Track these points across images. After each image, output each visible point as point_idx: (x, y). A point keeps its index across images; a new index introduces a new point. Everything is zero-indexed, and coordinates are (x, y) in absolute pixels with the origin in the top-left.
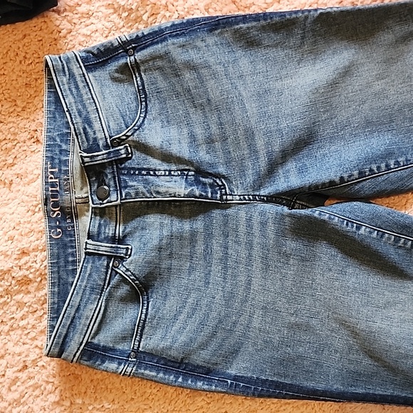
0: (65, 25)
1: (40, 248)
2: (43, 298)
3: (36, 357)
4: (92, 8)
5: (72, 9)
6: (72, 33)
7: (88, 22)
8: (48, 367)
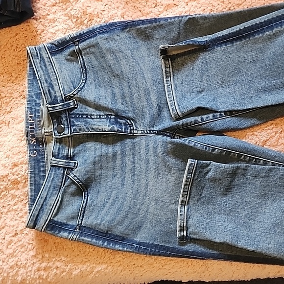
0: (40, 27)
1: (24, 162)
2: (26, 193)
3: (22, 228)
4: (56, 16)
5: (44, 17)
6: (44, 32)
7: (54, 25)
8: (29, 234)
